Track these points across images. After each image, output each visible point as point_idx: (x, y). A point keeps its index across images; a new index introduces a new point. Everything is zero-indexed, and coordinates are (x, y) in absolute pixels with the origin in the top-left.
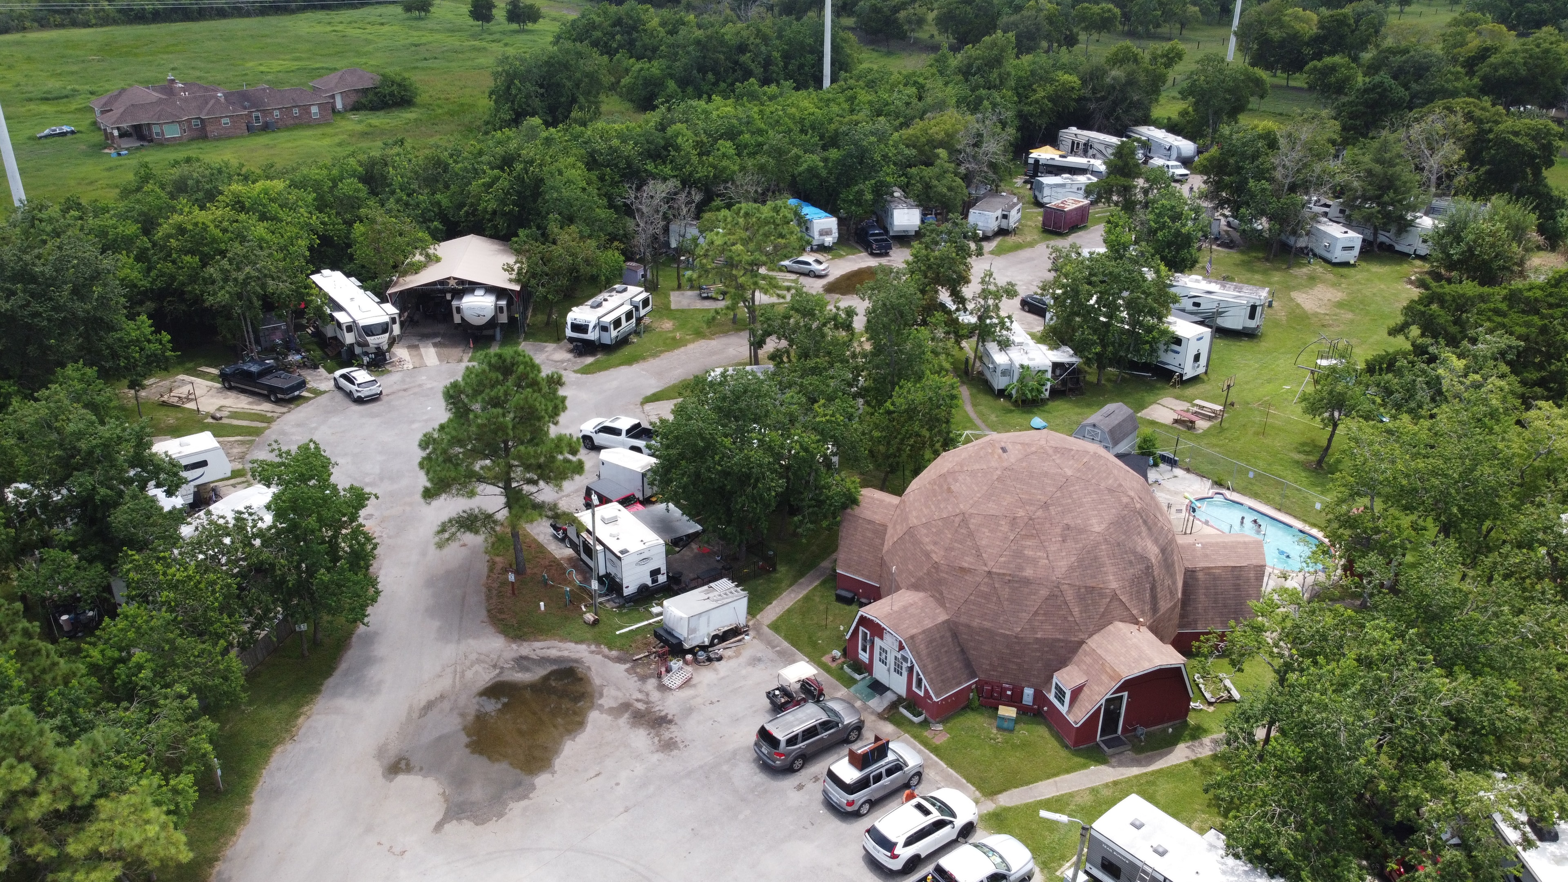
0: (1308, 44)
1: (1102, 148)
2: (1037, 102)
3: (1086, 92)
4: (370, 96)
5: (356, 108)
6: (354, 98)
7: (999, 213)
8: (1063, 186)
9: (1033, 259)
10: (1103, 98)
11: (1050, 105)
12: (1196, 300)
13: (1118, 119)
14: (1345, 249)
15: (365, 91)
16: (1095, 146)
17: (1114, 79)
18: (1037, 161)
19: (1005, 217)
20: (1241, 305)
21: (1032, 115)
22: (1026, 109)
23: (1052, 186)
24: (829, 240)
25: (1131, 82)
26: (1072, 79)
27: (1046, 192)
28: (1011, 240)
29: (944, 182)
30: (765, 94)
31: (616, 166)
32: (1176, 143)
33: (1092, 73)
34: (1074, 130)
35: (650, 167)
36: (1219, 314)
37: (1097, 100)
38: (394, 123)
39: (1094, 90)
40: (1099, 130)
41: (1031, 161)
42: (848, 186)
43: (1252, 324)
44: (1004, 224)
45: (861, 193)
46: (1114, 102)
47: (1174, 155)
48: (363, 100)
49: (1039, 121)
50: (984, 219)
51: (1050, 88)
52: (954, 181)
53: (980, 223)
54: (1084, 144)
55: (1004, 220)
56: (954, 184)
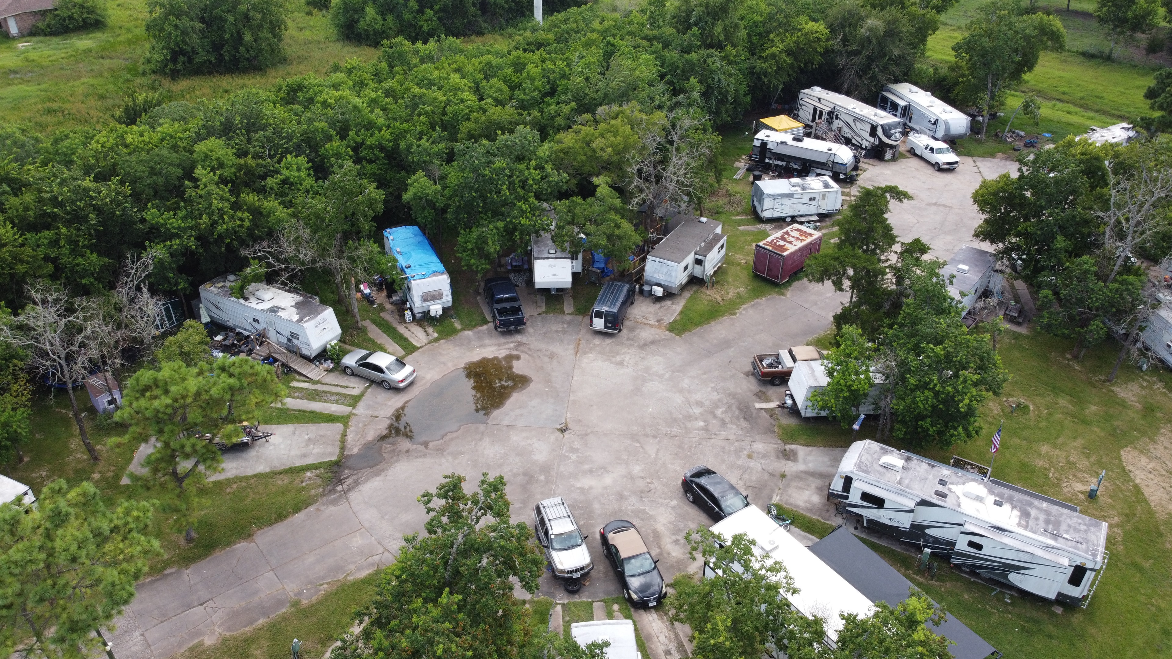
1: (850, 121)
2: (773, 56)
3: (835, 44)
4: (49, 19)
5: (33, 33)
6: (30, 22)
7: (690, 259)
8: (790, 196)
9: (726, 344)
10: (856, 53)
11: (789, 60)
12: (976, 539)
13: (873, 78)
15: (44, 13)
16: (842, 116)
17: (870, 30)
18: (764, 144)
19: (699, 262)
20: (1057, 566)
21: (766, 74)
22: (760, 65)
23: (774, 197)
24: (436, 309)
25: (891, 33)
26: (820, 28)
27: (767, 203)
28: (704, 298)
29: (603, 227)
32: (943, 117)
33: (843, 18)
34: (817, 91)
36: (1017, 569)
37: (850, 54)
39: (845, 41)
40: (848, 94)
41: (757, 143)
42: (468, 226)
43: (1075, 592)
44: (698, 271)
45: (482, 241)
46: (869, 57)
47: (940, 133)
48: (41, 25)
49: (774, 82)
50: (665, 269)
51: (790, 39)
52: (618, 227)
53: (660, 277)
54: (830, 114)
55: (697, 267)
56: (617, 232)
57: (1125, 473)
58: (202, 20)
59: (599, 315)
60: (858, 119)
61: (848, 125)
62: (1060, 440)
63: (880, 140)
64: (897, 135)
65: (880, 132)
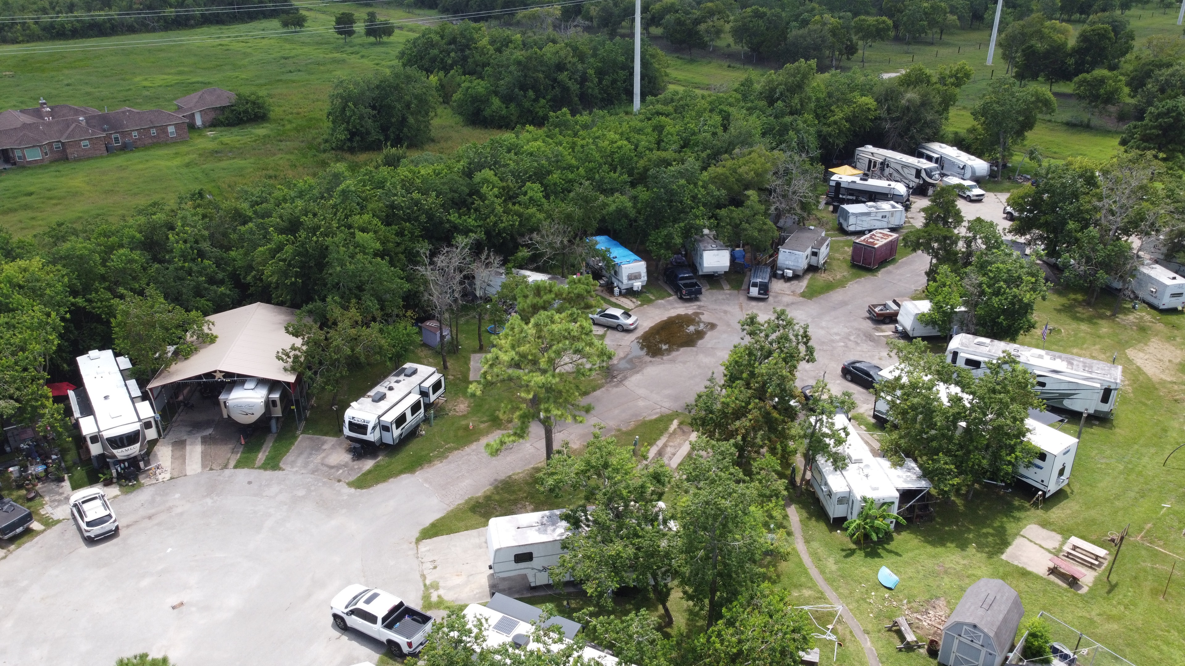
0: (1071, 55)
1: (899, 168)
2: (835, 123)
3: (882, 113)
4: (227, 113)
5: (214, 124)
6: (212, 115)
7: (809, 251)
8: (868, 214)
9: (844, 304)
10: (898, 119)
11: (848, 125)
12: (1042, 381)
13: (912, 138)
14: (1174, 295)
15: (223, 109)
16: (892, 165)
17: (909, 101)
18: (838, 184)
19: (815, 254)
20: (1093, 389)
21: (830, 135)
22: (825, 129)
23: (857, 215)
24: (637, 285)
25: (924, 104)
26: (868, 101)
27: (852, 220)
28: (821, 277)
29: (755, 224)
30: (576, 123)
31: (416, 219)
32: (969, 163)
33: (887, 95)
34: (870, 148)
35: (454, 217)
36: (1068, 396)
37: (892, 120)
38: (246, 139)
39: (889, 110)
40: (894, 149)
41: (833, 184)
42: (657, 227)
43: (1106, 408)
44: (814, 261)
45: (670, 236)
46: (908, 122)
47: (968, 174)
48: (221, 117)
49: (837, 141)
50: (793, 258)
51: (847, 110)
52: (765, 224)
53: (790, 263)
54: (882, 163)
55: (813, 257)
56: (765, 227)
57: (1130, 361)
58: (374, 108)
59: (755, 285)
60: (905, 166)
61: (897, 171)
62: (1085, 346)
63: (924, 180)
64: (937, 176)
65: (923, 174)
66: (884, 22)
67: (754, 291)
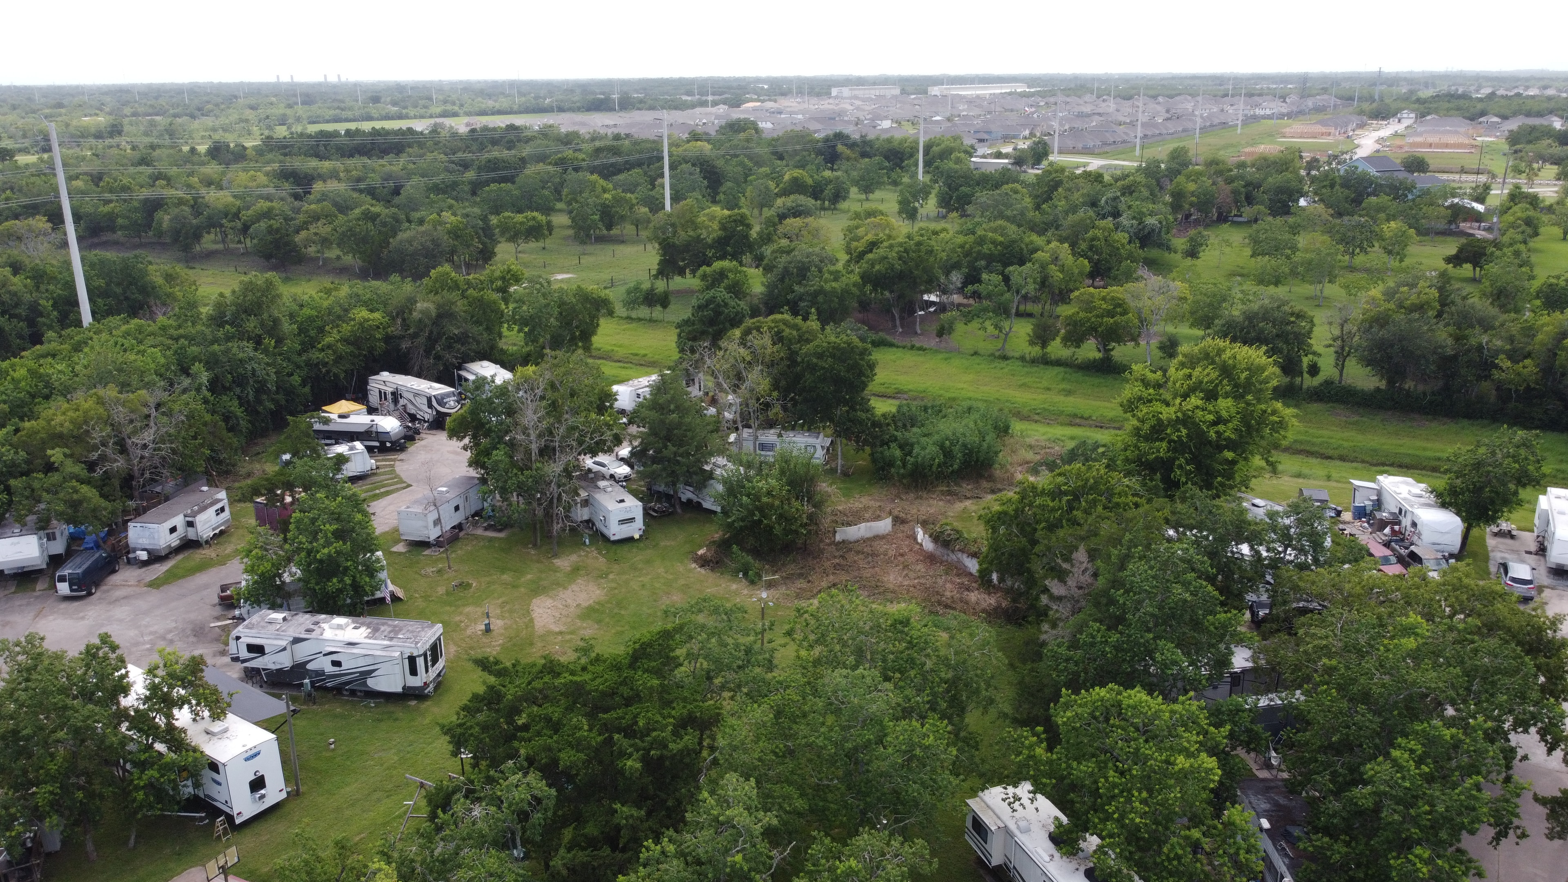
0: (711, 247)
1: (411, 397)
2: (329, 346)
3: (396, 329)
7: (179, 521)
10: (416, 335)
11: (349, 349)
12: (335, 657)
14: (622, 522)
16: (405, 394)
17: (422, 312)
19: (190, 524)
20: (396, 658)
21: (326, 364)
22: (317, 356)
25: (445, 314)
26: (377, 316)
28: (199, 555)
33: (397, 308)
34: (385, 375)
37: (411, 337)
39: (404, 327)
40: (419, 375)
43: (415, 682)
44: (191, 534)
46: (430, 338)
49: (335, 370)
50: (147, 533)
51: (346, 328)
52: (76, 491)
53: (145, 542)
54: (393, 394)
55: (190, 529)
56: (75, 497)
57: (527, 612)
59: (62, 579)
60: (417, 394)
61: (410, 401)
63: (438, 411)
64: (452, 403)
65: (434, 403)
66: (534, 218)
67: (63, 588)
